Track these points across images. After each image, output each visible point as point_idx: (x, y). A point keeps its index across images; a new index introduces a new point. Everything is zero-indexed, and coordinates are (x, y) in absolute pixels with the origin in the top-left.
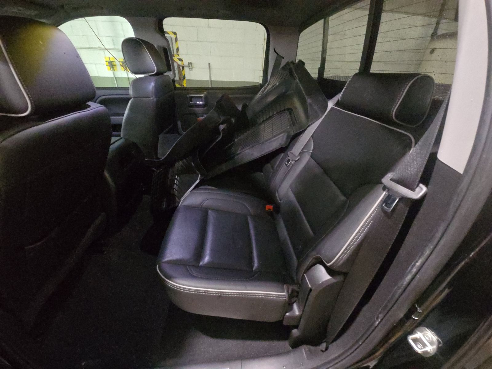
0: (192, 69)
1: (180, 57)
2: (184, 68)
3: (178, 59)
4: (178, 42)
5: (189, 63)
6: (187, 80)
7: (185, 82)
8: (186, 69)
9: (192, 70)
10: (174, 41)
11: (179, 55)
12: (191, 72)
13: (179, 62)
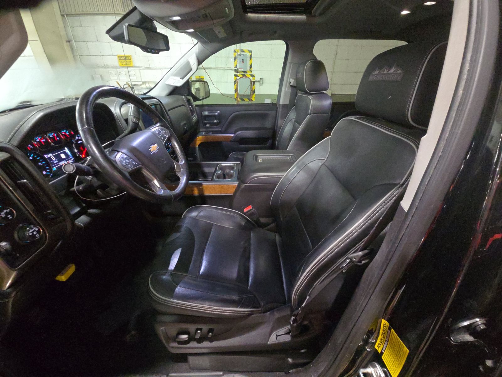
0: (262, 84)
1: (252, 73)
2: (255, 83)
3: (250, 75)
4: (252, 59)
5: (260, 78)
6: (255, 94)
7: (254, 96)
8: (257, 85)
9: (262, 86)
10: (249, 59)
11: (251, 71)
12: (261, 87)
13: (251, 78)
